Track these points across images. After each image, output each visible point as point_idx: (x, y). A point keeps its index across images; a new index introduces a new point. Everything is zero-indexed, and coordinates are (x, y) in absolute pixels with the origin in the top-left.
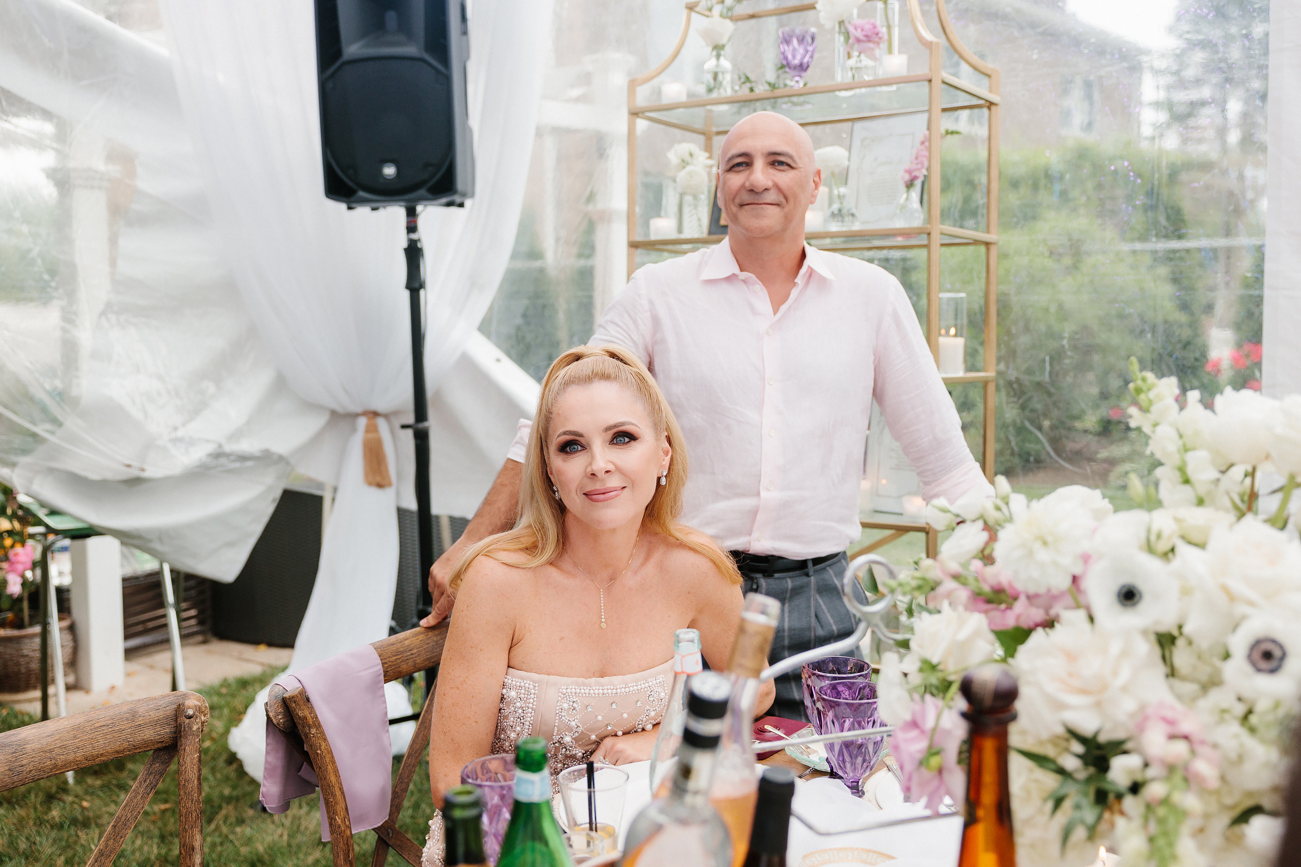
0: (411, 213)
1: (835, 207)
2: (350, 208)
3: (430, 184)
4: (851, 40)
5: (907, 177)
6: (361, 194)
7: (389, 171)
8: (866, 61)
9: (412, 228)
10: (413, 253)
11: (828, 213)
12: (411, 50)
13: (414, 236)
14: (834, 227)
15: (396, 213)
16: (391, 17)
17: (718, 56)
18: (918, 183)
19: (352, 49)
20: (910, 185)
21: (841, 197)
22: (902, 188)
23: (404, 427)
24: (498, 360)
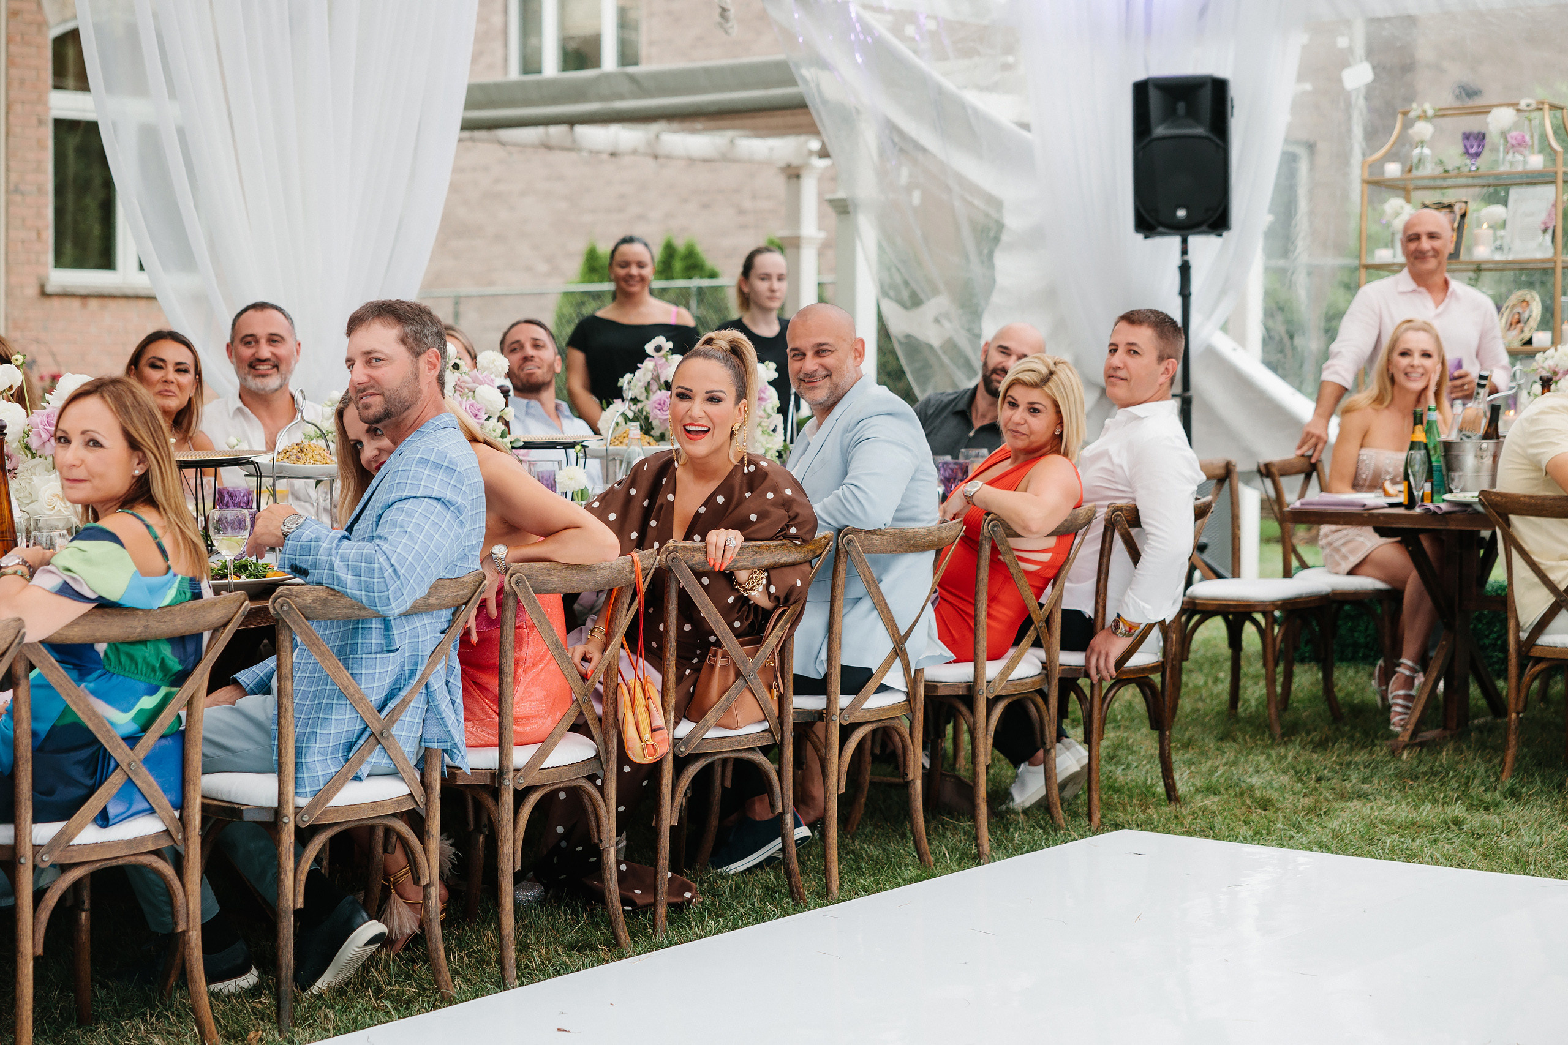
0: (1184, 242)
1: (1498, 243)
2: (1146, 237)
3: (1210, 221)
4: (1509, 145)
5: (1543, 227)
6: (1161, 229)
7: (1181, 213)
8: (1519, 158)
9: (1184, 252)
10: (1185, 270)
11: (1493, 247)
12: (1200, 131)
13: (1186, 258)
14: (1498, 257)
15: (1175, 241)
16: (1181, 107)
17: (1422, 147)
18: (1550, 231)
19: (1159, 131)
20: (1545, 231)
21: (1502, 237)
22: (1540, 233)
23: (1174, 396)
24: (1235, 350)
